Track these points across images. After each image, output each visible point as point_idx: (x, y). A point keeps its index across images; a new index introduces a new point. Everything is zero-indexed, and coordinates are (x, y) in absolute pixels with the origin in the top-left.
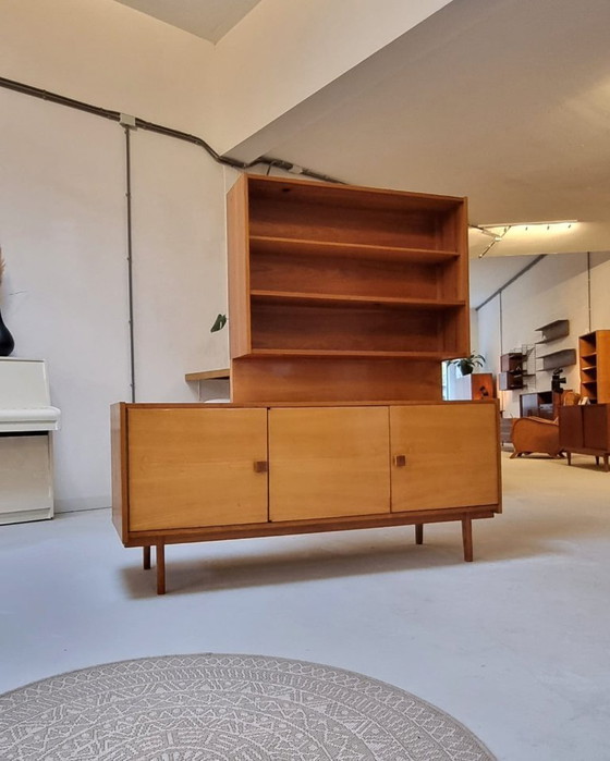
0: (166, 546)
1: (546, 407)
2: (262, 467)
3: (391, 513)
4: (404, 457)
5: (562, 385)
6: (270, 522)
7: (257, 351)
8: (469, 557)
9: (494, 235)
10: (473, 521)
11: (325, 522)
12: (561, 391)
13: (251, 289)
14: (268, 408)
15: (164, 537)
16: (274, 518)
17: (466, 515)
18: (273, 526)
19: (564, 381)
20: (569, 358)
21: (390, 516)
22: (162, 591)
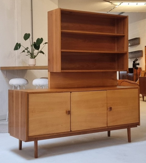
0: (38, 141)
1: (130, 74)
2: (69, 113)
3: (107, 127)
4: (111, 107)
5: (138, 66)
6: (71, 131)
7: (63, 71)
8: (129, 141)
9: (115, 5)
10: (131, 128)
11: (87, 130)
12: (137, 68)
13: (61, 49)
14: (71, 92)
15: (37, 138)
16: (72, 130)
17: (128, 127)
18: (72, 132)
19: (138, 64)
20: (140, 54)
21: (107, 128)
22: (36, 157)
